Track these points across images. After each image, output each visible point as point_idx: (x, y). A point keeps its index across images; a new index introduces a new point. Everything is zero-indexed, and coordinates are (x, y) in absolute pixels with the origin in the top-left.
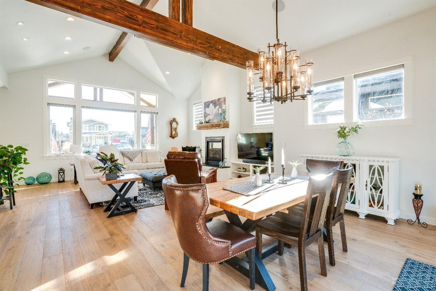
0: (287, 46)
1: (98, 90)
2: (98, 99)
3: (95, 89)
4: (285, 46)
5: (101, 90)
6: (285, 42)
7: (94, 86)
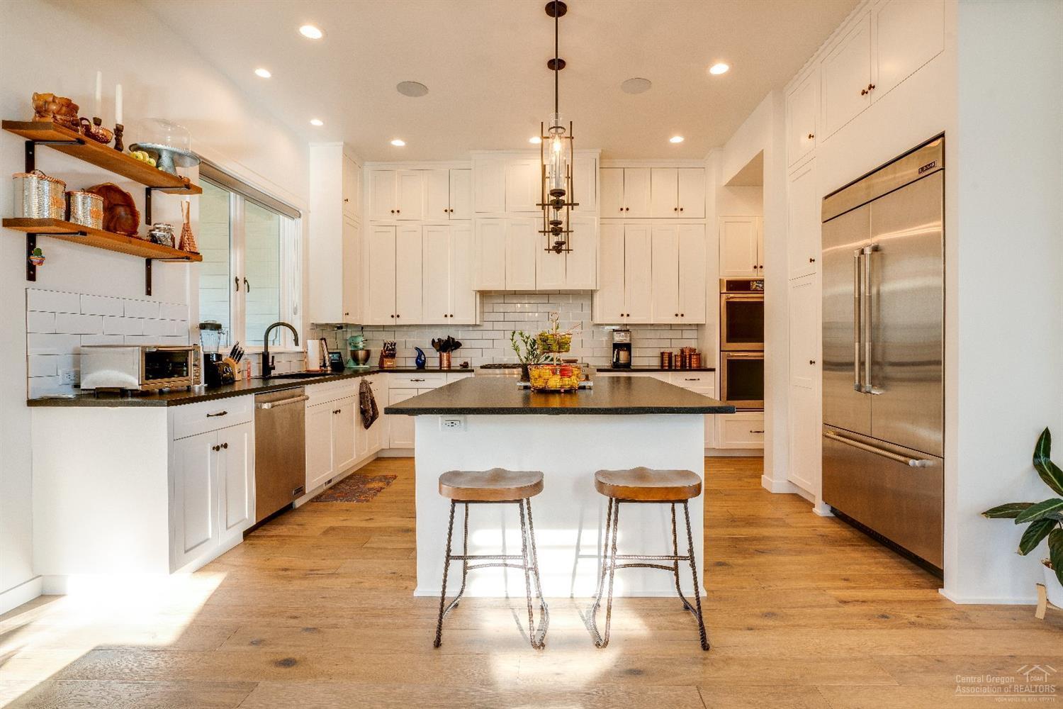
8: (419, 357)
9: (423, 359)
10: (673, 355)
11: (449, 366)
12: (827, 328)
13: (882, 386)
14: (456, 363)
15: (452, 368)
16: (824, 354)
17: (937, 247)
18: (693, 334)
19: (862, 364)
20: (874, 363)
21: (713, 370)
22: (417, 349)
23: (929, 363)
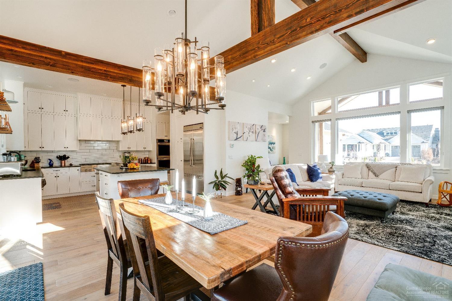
0: (198, 42)
1: (384, 92)
2: (384, 104)
3: (380, 93)
4: (196, 42)
5: (388, 92)
6: (196, 38)
7: (378, 90)
8: (50, 162)
9: (52, 163)
10: (142, 159)
11: (65, 165)
12: (184, 151)
13: (194, 165)
14: (67, 164)
15: (66, 166)
16: (184, 158)
17: (202, 135)
18: (147, 153)
19: (191, 160)
20: (193, 160)
21: (155, 163)
22: (49, 159)
23: (200, 160)
